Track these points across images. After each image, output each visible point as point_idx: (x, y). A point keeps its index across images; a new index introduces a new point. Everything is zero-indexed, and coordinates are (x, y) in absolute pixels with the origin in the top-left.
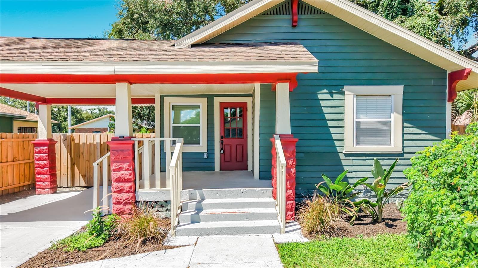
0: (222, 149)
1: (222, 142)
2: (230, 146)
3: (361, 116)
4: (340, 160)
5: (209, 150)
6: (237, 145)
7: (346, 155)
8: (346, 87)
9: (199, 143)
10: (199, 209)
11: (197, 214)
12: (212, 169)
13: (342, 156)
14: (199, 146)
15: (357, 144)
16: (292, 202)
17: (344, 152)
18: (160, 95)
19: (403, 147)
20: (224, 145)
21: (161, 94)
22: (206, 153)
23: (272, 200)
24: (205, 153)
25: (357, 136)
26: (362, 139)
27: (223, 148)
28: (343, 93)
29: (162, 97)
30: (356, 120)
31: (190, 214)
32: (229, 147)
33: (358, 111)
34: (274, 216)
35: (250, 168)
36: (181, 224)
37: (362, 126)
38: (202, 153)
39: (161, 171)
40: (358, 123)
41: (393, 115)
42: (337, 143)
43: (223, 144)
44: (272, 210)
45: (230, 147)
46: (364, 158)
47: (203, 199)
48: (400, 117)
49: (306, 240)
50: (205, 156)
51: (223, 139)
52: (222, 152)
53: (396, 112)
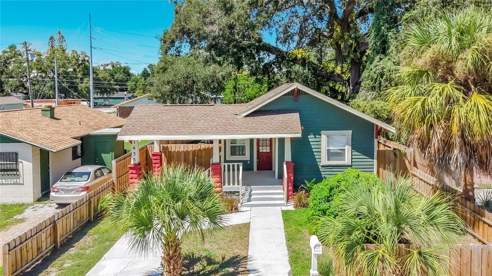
0: (258, 158)
3: (331, 146)
4: (319, 169)
5: (251, 159)
6: (266, 156)
7: (322, 166)
8: (322, 132)
9: (245, 154)
10: (250, 196)
11: (250, 198)
12: (253, 170)
13: (320, 167)
14: (245, 157)
15: (328, 160)
16: (291, 192)
17: (321, 165)
19: (352, 162)
20: (259, 156)
23: (282, 191)
24: (249, 161)
25: (328, 156)
26: (331, 158)
28: (320, 135)
30: (327, 148)
31: (247, 198)
33: (328, 144)
34: (282, 199)
35: (273, 170)
36: (243, 202)
37: (331, 151)
38: (247, 161)
40: (328, 150)
41: (346, 146)
42: (317, 160)
44: (282, 196)
45: (263, 157)
46: (331, 168)
47: (251, 191)
48: (350, 148)
49: (294, 209)
51: (258, 153)
52: (258, 160)
53: (348, 144)
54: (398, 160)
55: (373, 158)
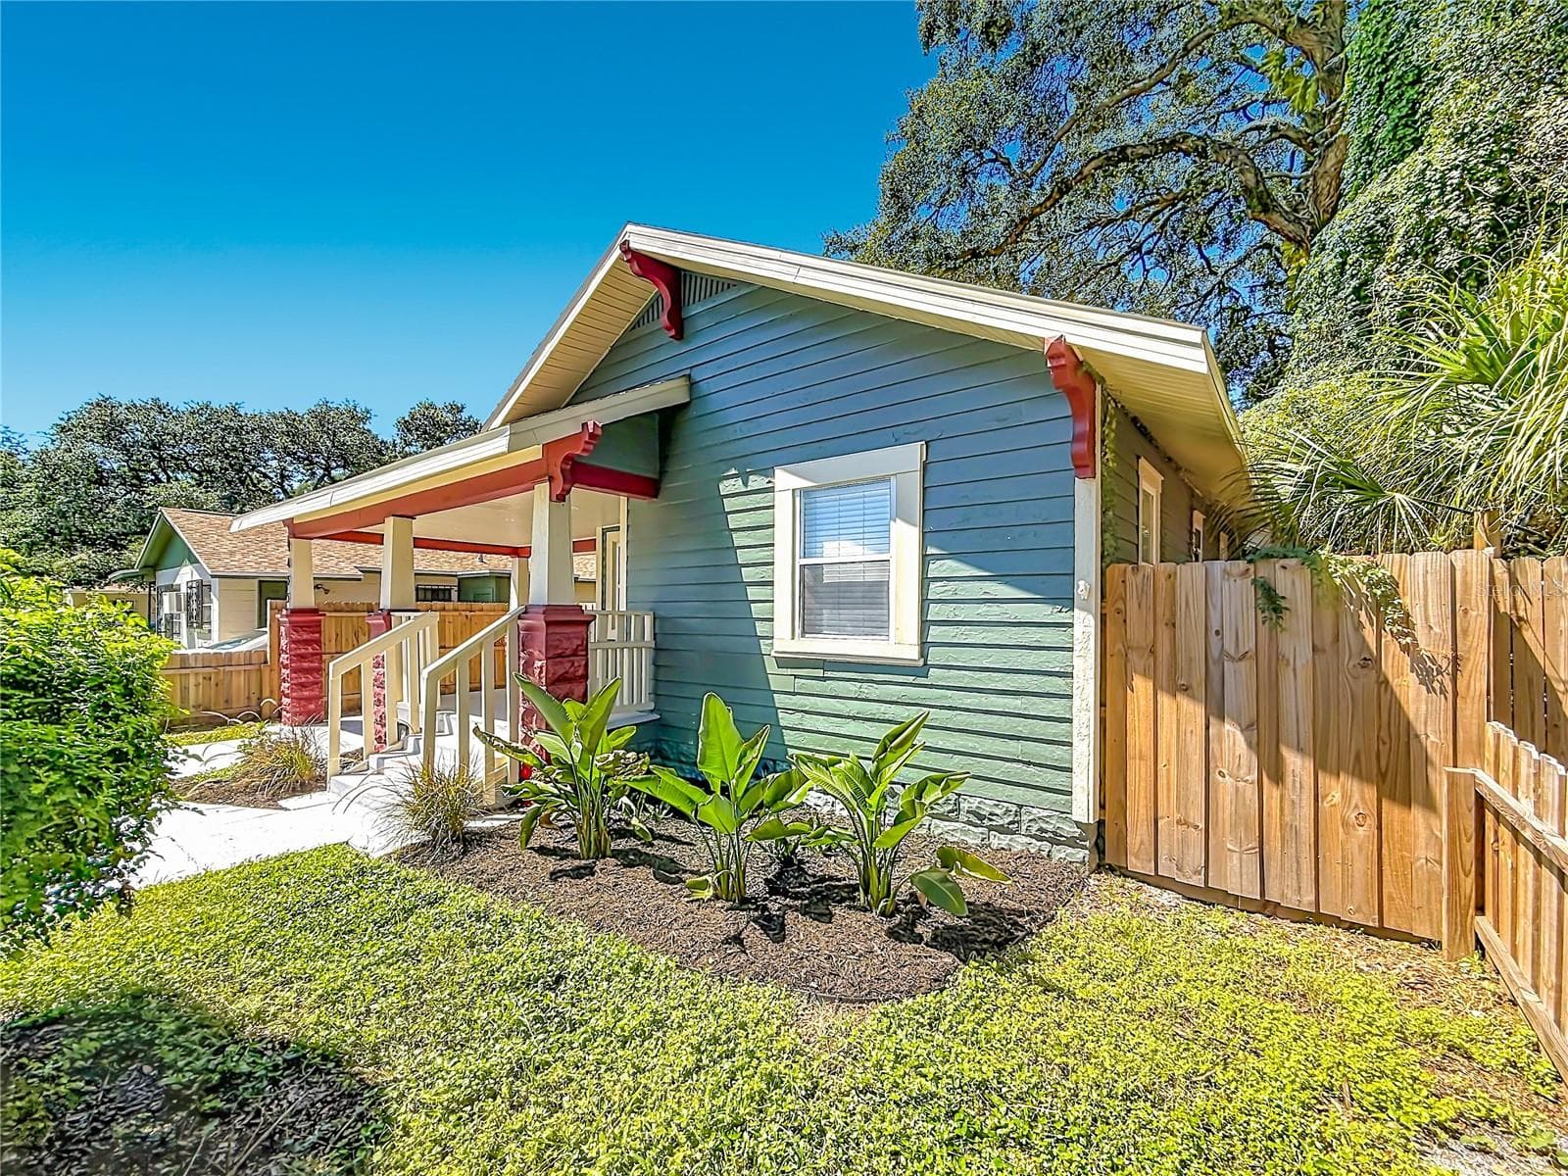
8: (779, 472)
13: (771, 666)
15: (804, 633)
17: (774, 654)
19: (924, 645)
26: (825, 614)
28: (772, 489)
30: (799, 562)
33: (805, 531)
37: (819, 578)
40: (806, 573)
42: (760, 629)
46: (819, 673)
53: (900, 514)
54: (1297, 644)
55: (1068, 602)
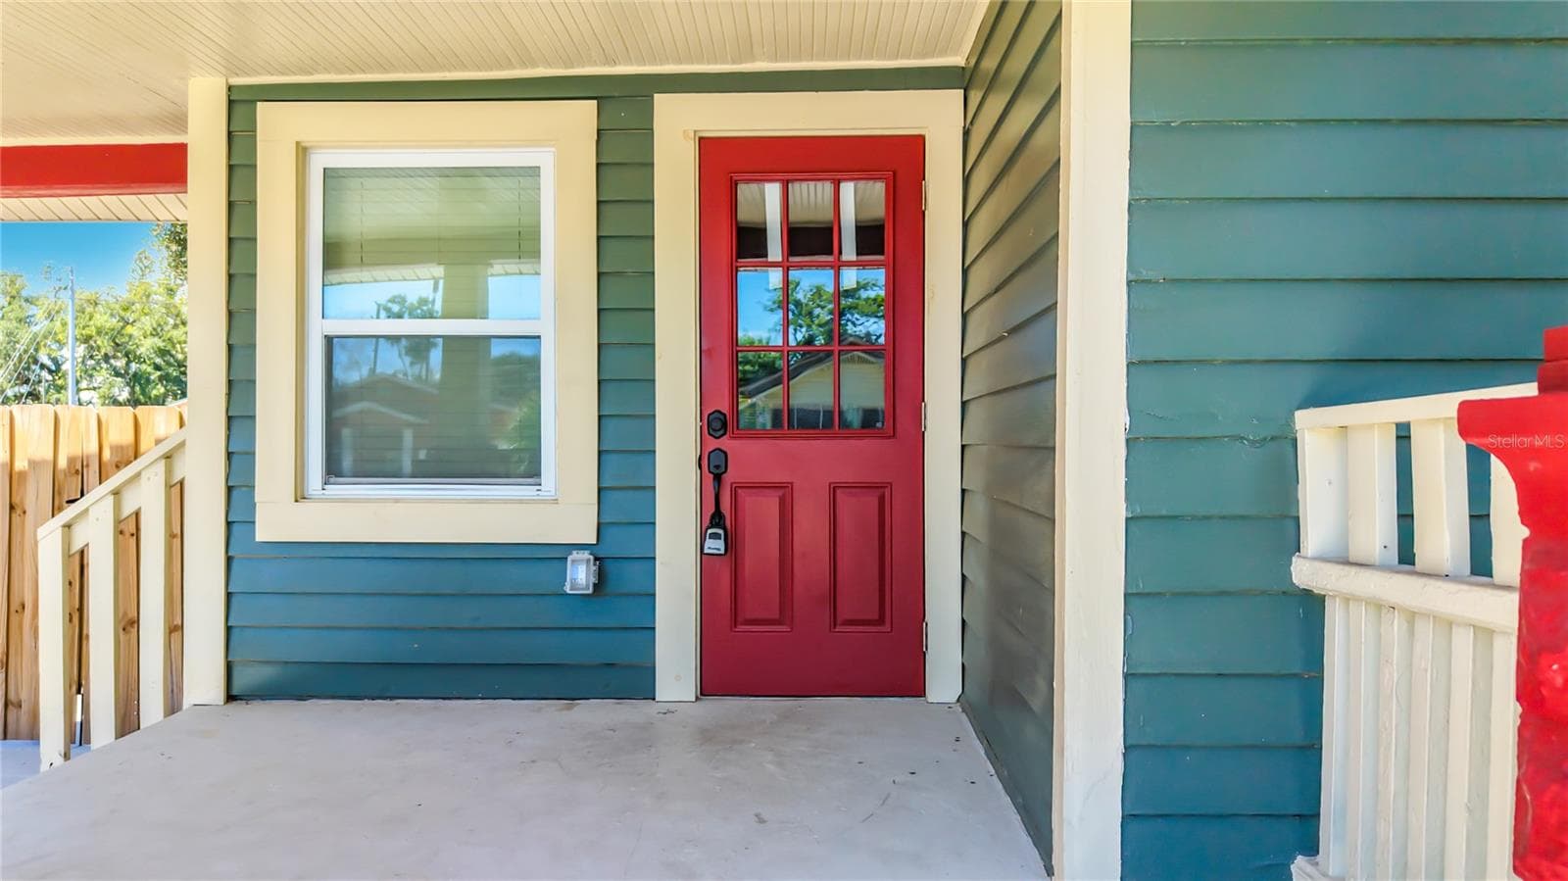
0: (717, 519)
1: (714, 468)
2: (785, 492)
5: (608, 532)
6: (834, 489)
9: (533, 473)
12: (634, 681)
14: (526, 491)
18: (230, 88)
20: (735, 489)
21: (236, 81)
22: (586, 555)
24: (575, 555)
27: (726, 508)
29: (240, 104)
32: (770, 504)
35: (943, 680)
38: (556, 555)
39: (235, 692)
43: (729, 478)
45: (782, 501)
50: (580, 575)
51: (725, 443)
52: (715, 546)
